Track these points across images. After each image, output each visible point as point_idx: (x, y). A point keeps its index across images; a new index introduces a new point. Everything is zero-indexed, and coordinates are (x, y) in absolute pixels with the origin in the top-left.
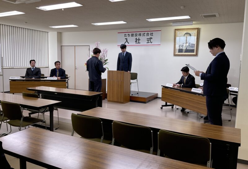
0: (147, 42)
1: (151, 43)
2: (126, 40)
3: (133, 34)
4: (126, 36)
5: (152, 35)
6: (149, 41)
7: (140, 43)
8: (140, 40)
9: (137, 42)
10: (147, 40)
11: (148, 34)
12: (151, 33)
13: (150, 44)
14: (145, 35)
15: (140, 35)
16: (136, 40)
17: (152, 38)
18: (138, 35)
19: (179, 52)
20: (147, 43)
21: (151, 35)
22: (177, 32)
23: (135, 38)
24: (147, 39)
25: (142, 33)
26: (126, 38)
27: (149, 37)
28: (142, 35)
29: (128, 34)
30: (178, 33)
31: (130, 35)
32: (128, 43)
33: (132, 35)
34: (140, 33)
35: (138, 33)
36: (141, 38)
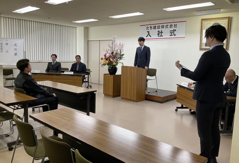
0: (170, 34)
1: (175, 35)
2: (148, 33)
3: (156, 26)
4: (148, 29)
5: (176, 27)
6: (173, 34)
7: (162, 36)
8: (163, 32)
9: (159, 35)
10: (170, 33)
11: (171, 26)
12: (175, 25)
13: (173, 36)
14: (169, 26)
15: (163, 27)
16: (159, 33)
17: (175, 30)
18: (161, 27)
19: (205, 46)
20: (170, 36)
21: (174, 26)
22: (204, 22)
23: (157, 30)
24: (170, 31)
25: (165, 25)
26: (148, 31)
27: (172, 29)
28: (165, 27)
29: (151, 27)
30: (206, 23)
31: (153, 28)
32: (151, 36)
33: (155, 28)
34: (163, 25)
35: (161, 25)
36: (163, 30)
